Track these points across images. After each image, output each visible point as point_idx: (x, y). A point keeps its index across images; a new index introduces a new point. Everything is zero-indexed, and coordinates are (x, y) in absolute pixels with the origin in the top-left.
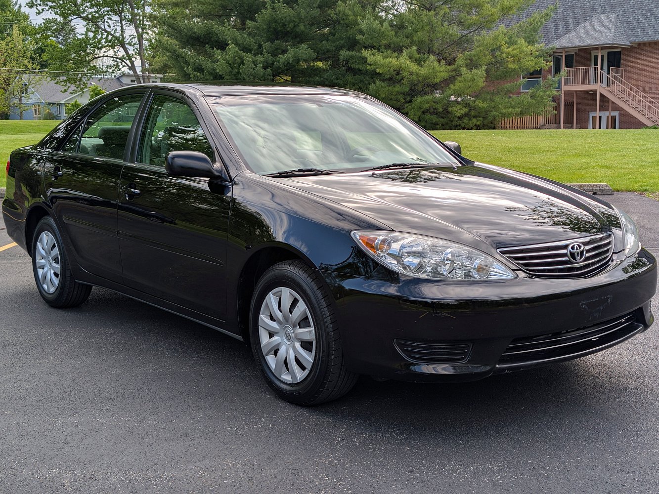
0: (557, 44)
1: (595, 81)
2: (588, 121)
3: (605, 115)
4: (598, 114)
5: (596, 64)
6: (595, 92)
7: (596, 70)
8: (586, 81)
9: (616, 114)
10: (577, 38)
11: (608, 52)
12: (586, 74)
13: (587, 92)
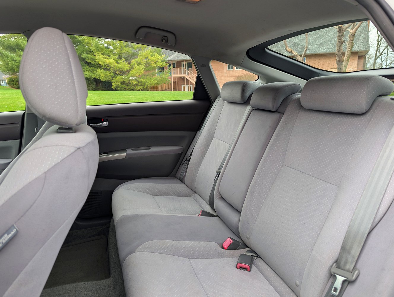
0: (169, 59)
1: (184, 73)
2: (181, 88)
3: (187, 86)
4: (185, 85)
5: (184, 67)
6: (184, 77)
7: (184, 69)
8: (180, 73)
9: (191, 86)
10: (176, 57)
11: (188, 63)
12: (180, 70)
13: (181, 77)
